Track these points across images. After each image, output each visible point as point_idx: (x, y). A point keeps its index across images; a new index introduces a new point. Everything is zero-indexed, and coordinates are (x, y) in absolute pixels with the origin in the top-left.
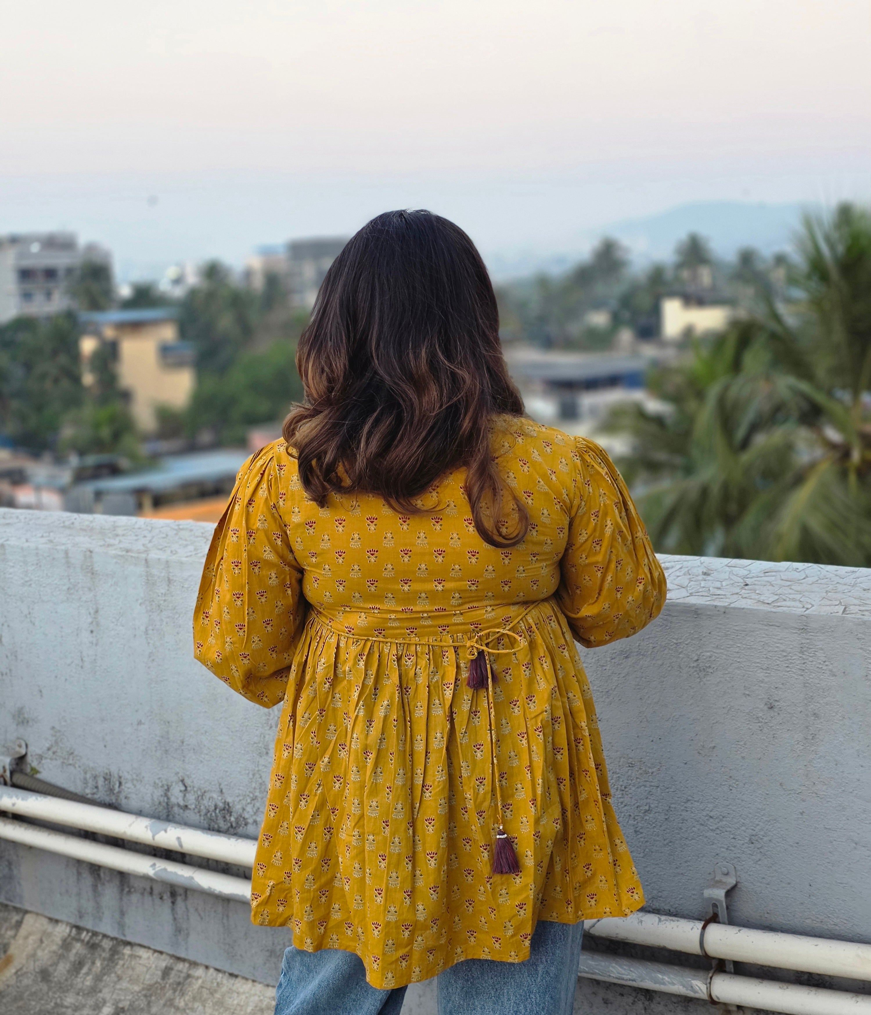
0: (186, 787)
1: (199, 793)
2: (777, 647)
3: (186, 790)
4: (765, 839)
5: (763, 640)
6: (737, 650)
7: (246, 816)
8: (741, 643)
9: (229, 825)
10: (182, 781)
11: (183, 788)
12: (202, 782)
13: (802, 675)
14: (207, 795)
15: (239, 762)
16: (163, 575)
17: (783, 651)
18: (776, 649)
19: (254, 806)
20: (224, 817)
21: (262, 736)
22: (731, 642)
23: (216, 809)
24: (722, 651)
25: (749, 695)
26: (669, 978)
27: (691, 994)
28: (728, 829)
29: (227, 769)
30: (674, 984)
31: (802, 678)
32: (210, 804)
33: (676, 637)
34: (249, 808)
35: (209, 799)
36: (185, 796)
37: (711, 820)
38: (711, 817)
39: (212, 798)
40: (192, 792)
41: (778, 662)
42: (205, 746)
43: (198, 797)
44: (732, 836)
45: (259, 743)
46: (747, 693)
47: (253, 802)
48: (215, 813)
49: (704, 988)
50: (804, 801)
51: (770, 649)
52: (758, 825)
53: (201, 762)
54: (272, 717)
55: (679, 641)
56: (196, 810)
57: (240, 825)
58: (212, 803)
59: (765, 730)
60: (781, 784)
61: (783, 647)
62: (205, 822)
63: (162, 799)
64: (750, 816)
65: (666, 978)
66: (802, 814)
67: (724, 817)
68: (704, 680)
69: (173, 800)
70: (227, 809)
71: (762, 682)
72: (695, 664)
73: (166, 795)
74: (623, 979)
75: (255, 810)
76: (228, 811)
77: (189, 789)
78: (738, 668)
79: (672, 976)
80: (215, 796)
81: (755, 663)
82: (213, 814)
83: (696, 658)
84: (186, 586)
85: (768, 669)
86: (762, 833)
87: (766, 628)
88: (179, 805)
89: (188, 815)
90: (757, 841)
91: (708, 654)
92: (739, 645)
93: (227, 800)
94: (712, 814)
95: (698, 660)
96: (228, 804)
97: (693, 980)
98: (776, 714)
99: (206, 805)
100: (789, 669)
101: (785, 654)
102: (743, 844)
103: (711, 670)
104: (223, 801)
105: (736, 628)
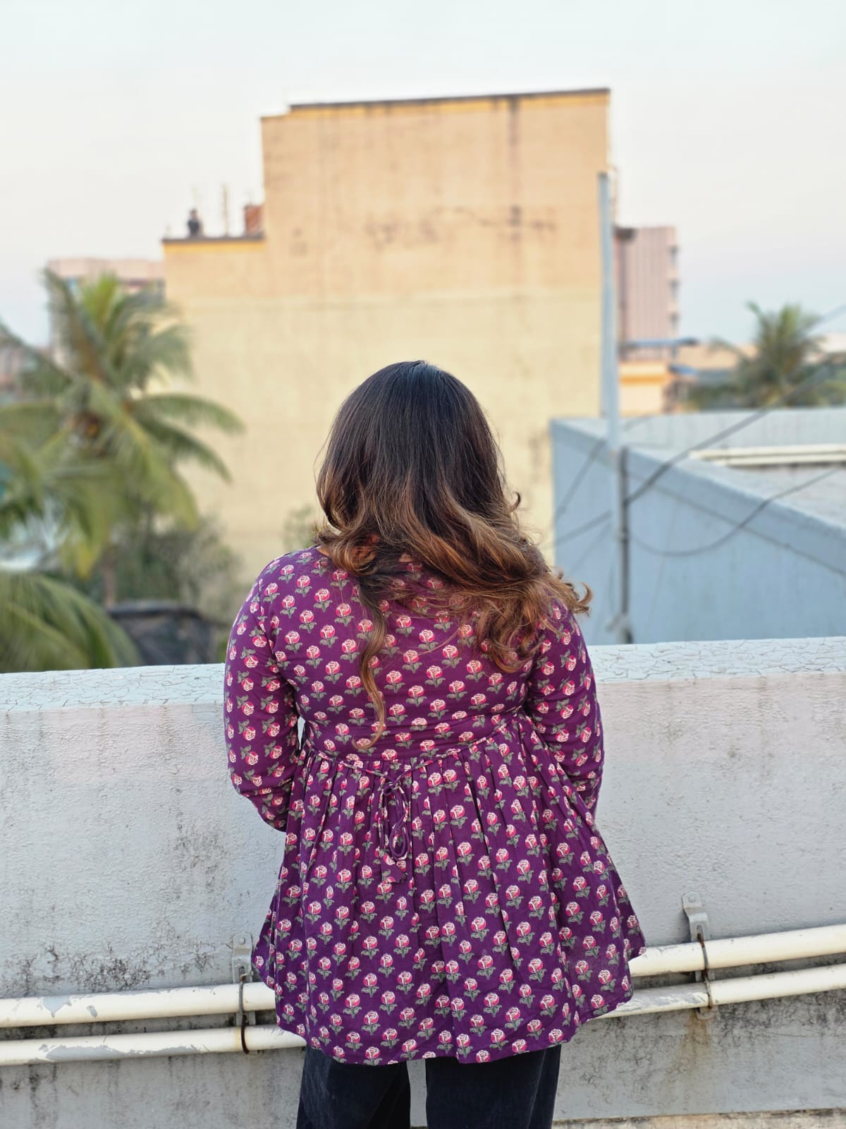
0: (56, 956)
1: (76, 959)
2: (740, 705)
3: (57, 959)
4: (726, 864)
5: (728, 701)
6: (705, 713)
7: (148, 968)
8: (708, 707)
9: (123, 983)
10: (52, 951)
11: (52, 958)
12: (82, 946)
13: (759, 725)
14: (90, 959)
15: (138, 915)
16: (31, 729)
17: (744, 708)
18: (739, 707)
19: (159, 956)
20: (116, 977)
21: (172, 880)
22: (700, 708)
23: (102, 971)
24: (690, 716)
25: (714, 749)
26: (672, 997)
27: (693, 1005)
28: (694, 863)
29: (119, 926)
30: (677, 1001)
31: (759, 727)
32: (94, 967)
33: (649, 710)
34: (153, 960)
35: (93, 962)
36: (55, 966)
37: (679, 859)
38: (679, 856)
39: (97, 960)
40: (67, 960)
41: (740, 718)
42: (87, 906)
43: (75, 964)
44: (697, 868)
45: (167, 888)
46: (712, 747)
47: (157, 952)
48: (103, 975)
49: (705, 997)
50: (759, 826)
51: (734, 708)
52: (720, 854)
53: (82, 924)
54: (186, 858)
55: (652, 712)
56: (73, 978)
57: (139, 981)
58: (96, 966)
59: (728, 775)
60: (741, 817)
61: (744, 705)
62: (87, 988)
63: (18, 978)
64: (714, 848)
65: (669, 998)
66: (758, 837)
67: (690, 854)
68: (674, 742)
69: (37, 974)
70: (120, 967)
71: (725, 736)
72: (666, 731)
73: (24, 971)
74: (628, 1010)
75: (160, 960)
76: (120, 969)
77: (61, 958)
78: (705, 728)
79: (673, 995)
80: (100, 957)
81: (720, 721)
82: (100, 977)
83: (667, 725)
84: (67, 737)
85: (731, 724)
86: (724, 860)
87: (730, 691)
88: (45, 979)
89: (60, 986)
90: (719, 867)
91: (679, 720)
92: (707, 708)
93: (119, 958)
94: (679, 854)
95: (669, 727)
96: (121, 962)
97: (694, 992)
98: (737, 760)
99: (89, 969)
100: (748, 722)
101: (746, 710)
102: (707, 873)
103: (680, 733)
104: (113, 960)
105: (704, 695)
